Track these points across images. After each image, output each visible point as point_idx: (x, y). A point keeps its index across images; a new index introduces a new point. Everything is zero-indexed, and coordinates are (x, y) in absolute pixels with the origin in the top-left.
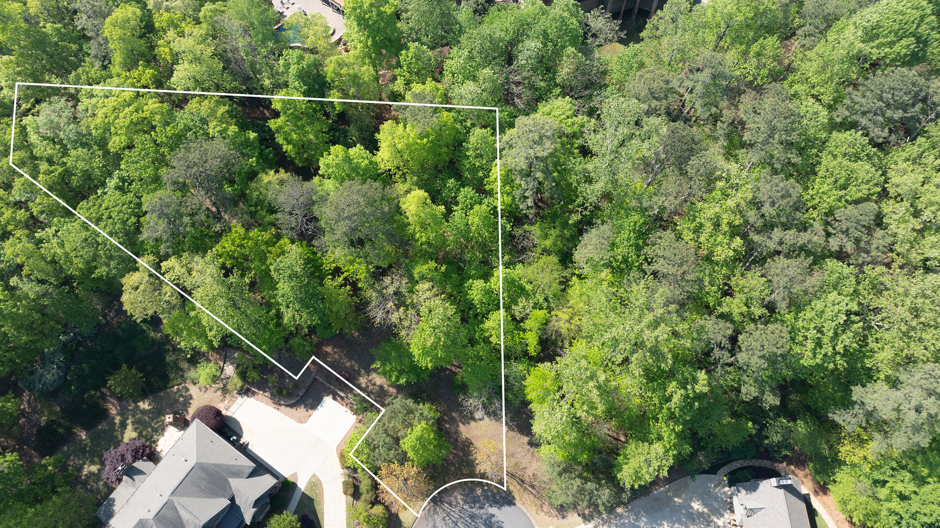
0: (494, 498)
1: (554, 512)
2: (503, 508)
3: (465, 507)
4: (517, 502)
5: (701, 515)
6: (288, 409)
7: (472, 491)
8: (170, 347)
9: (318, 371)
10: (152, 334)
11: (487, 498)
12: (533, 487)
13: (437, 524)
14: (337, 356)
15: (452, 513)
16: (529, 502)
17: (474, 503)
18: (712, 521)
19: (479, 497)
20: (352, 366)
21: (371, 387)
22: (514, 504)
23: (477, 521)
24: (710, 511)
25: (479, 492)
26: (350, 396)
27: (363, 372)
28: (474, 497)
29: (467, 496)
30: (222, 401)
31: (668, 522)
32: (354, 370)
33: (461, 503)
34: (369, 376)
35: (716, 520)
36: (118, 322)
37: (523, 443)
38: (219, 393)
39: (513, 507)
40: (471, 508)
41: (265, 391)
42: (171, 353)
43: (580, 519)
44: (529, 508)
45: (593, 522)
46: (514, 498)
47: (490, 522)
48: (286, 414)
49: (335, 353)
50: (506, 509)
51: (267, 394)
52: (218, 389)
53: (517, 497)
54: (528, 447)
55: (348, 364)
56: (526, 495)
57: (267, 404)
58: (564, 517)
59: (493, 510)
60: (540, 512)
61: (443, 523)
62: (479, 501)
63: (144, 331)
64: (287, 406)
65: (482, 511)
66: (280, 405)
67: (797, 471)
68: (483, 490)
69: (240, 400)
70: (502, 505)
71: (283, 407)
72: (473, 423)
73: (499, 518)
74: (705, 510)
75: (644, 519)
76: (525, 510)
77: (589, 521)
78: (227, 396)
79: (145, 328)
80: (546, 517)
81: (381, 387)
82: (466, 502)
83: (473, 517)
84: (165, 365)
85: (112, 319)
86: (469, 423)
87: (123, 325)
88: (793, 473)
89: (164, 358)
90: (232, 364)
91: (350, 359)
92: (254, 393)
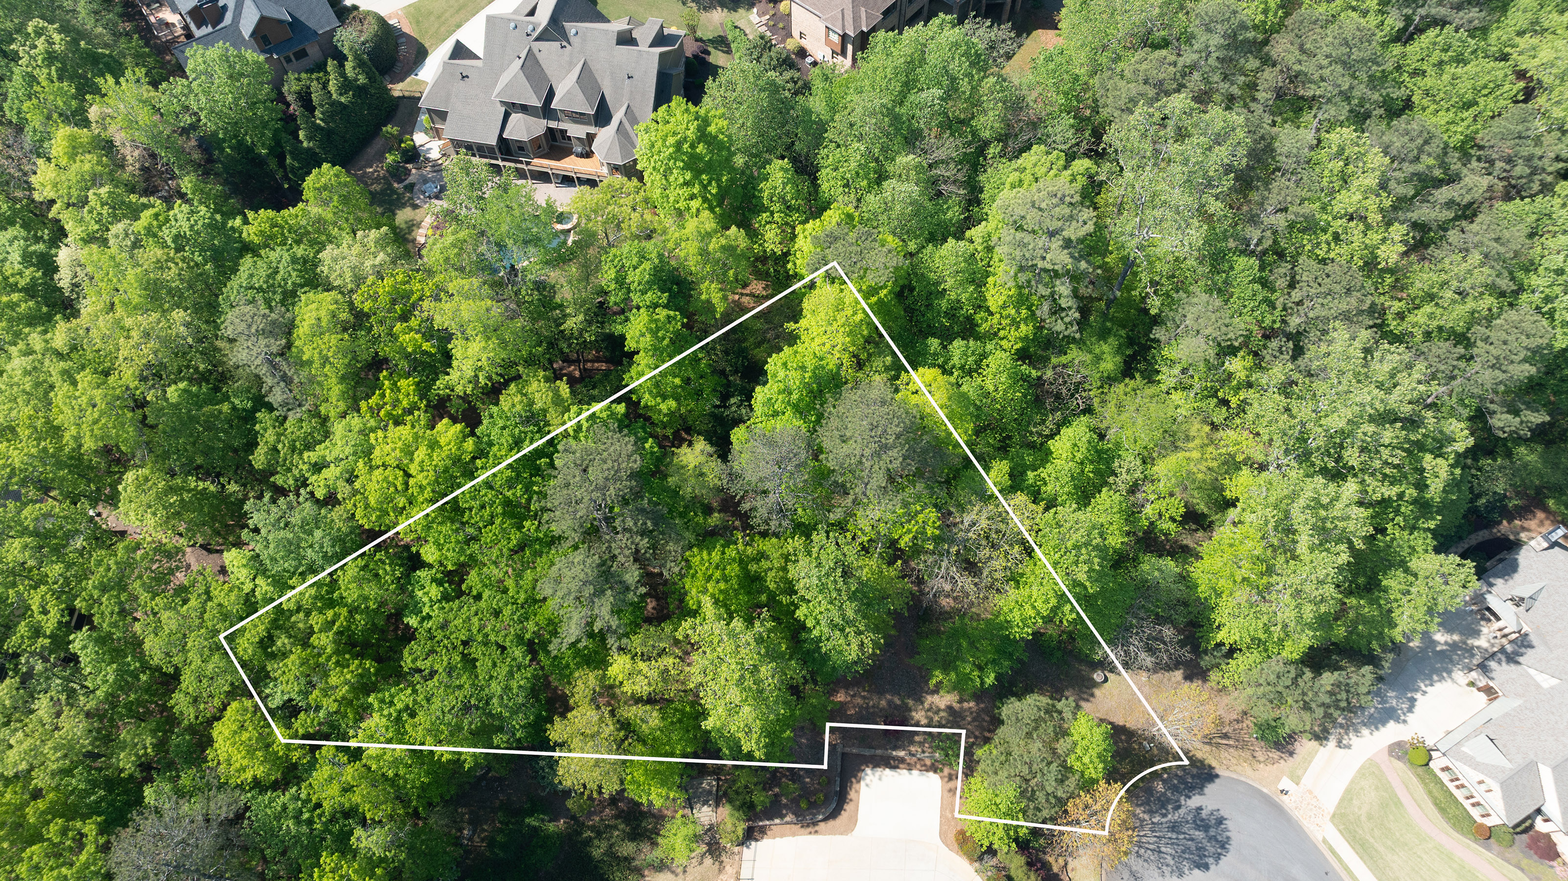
0: (1186, 783)
1: (1275, 754)
2: (1206, 790)
3: (1155, 820)
4: (1219, 770)
5: (1454, 646)
6: (831, 823)
7: (1149, 791)
8: (589, 833)
9: (843, 738)
10: (551, 827)
11: (1175, 789)
12: (1226, 736)
13: (1134, 868)
14: (859, 701)
15: (1144, 840)
16: (1234, 761)
17: (1163, 806)
18: (1472, 648)
19: (1164, 794)
20: (890, 702)
21: (936, 718)
22: (1217, 776)
23: (1185, 829)
24: (1461, 634)
25: (1160, 787)
26: (913, 749)
27: (911, 702)
28: (1159, 799)
29: (1147, 803)
30: (720, 871)
31: (1423, 681)
32: (896, 707)
33: (1146, 817)
34: (922, 703)
35: (1476, 643)
36: (483, 840)
37: (1178, 683)
38: (708, 861)
39: (1217, 781)
40: (1164, 816)
41: (782, 817)
42: (596, 842)
43: (1314, 744)
44: (1239, 768)
45: (1331, 737)
46: (1211, 768)
47: (1202, 820)
48: (833, 832)
49: (853, 696)
50: (1210, 788)
51: (788, 819)
52: (703, 856)
53: (1214, 764)
54: (1188, 684)
55: (883, 703)
56: (1224, 754)
57: (794, 835)
58: (1291, 754)
59: (1195, 801)
60: (1256, 765)
61: (1140, 861)
62: (1168, 801)
63: (535, 829)
64: (825, 820)
65: (1182, 811)
66: (815, 824)
67: (1526, 524)
68: (1164, 781)
69: (747, 853)
70: (1202, 788)
71: (822, 824)
72: (1097, 692)
73: (1210, 808)
74: (1456, 637)
75: (1391, 694)
76: (1234, 776)
77: (1326, 739)
78: (724, 858)
79: (536, 823)
80: (1270, 767)
81: (950, 708)
82: (1151, 812)
83: (1174, 827)
84: (596, 867)
85: (470, 839)
86: (1092, 695)
87: (499, 838)
88: (1524, 529)
89: (590, 858)
90: (705, 803)
91: (881, 693)
92: (763, 831)
